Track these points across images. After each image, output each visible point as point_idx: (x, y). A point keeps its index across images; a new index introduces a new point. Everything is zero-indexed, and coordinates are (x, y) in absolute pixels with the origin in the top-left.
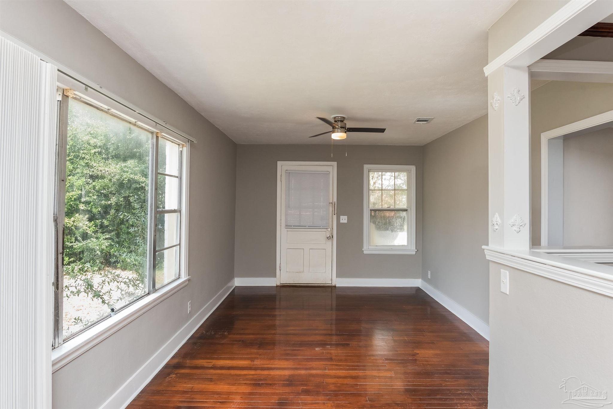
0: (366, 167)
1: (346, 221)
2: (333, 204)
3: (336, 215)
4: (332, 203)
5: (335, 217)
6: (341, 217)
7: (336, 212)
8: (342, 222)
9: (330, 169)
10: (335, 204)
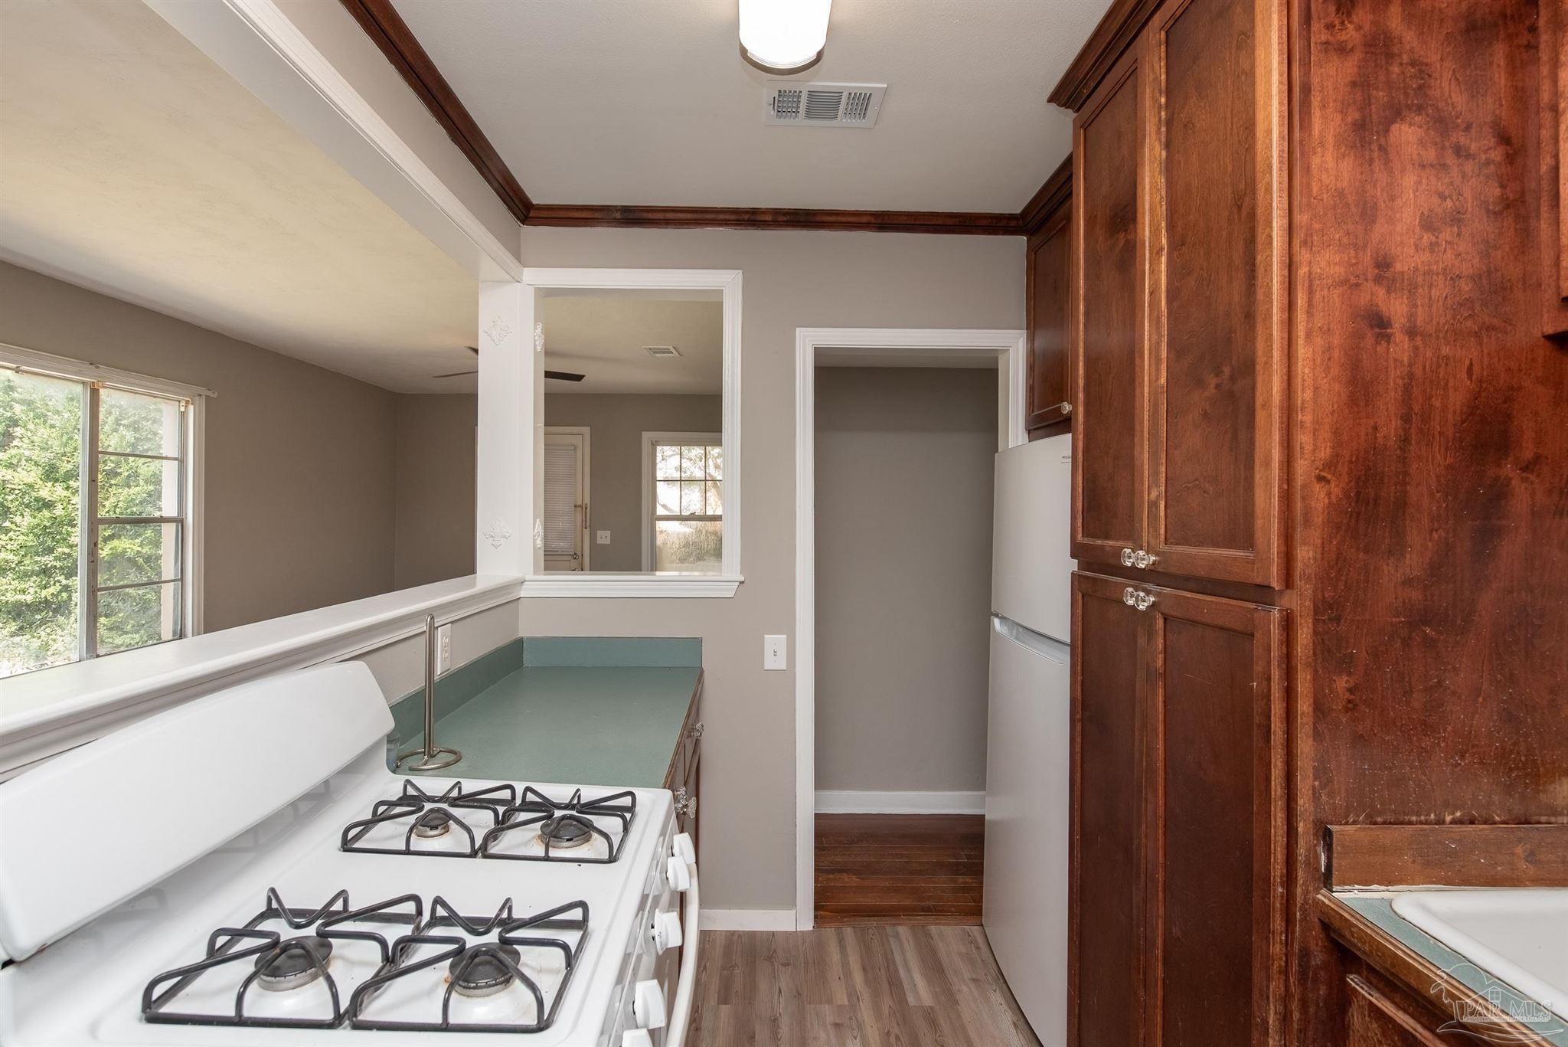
0: (647, 436)
1: (608, 541)
2: (584, 507)
3: (588, 529)
4: (581, 506)
5: (587, 532)
6: (600, 533)
7: (588, 524)
8: (601, 543)
9: (577, 440)
10: (586, 508)
